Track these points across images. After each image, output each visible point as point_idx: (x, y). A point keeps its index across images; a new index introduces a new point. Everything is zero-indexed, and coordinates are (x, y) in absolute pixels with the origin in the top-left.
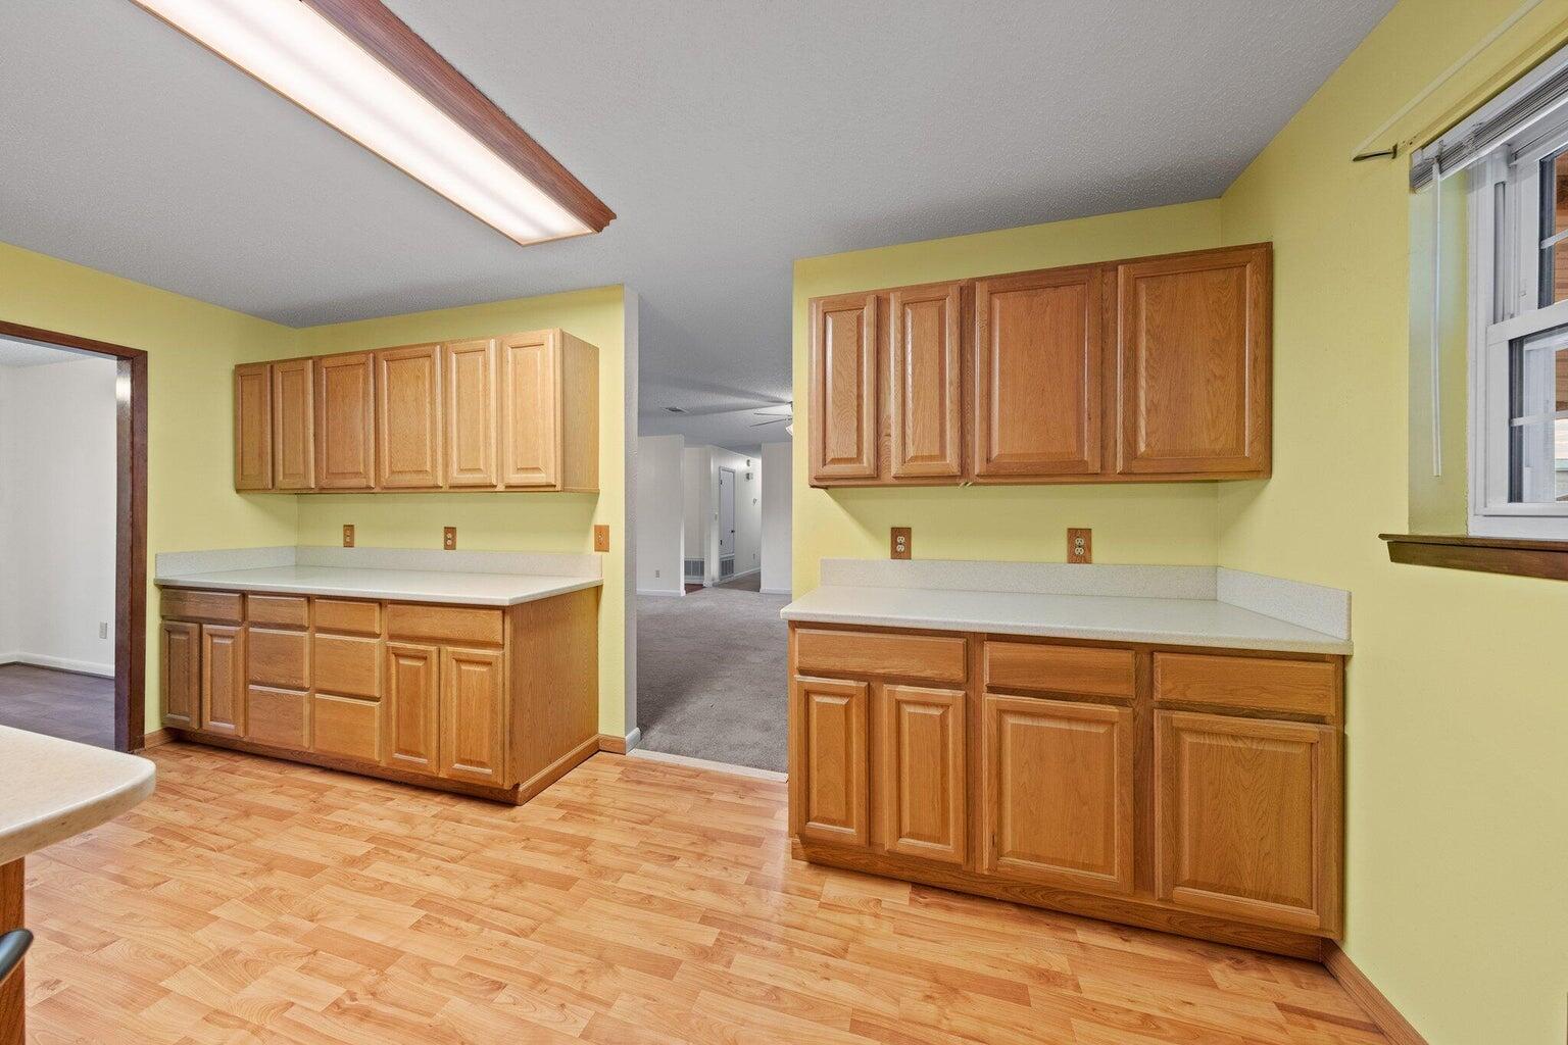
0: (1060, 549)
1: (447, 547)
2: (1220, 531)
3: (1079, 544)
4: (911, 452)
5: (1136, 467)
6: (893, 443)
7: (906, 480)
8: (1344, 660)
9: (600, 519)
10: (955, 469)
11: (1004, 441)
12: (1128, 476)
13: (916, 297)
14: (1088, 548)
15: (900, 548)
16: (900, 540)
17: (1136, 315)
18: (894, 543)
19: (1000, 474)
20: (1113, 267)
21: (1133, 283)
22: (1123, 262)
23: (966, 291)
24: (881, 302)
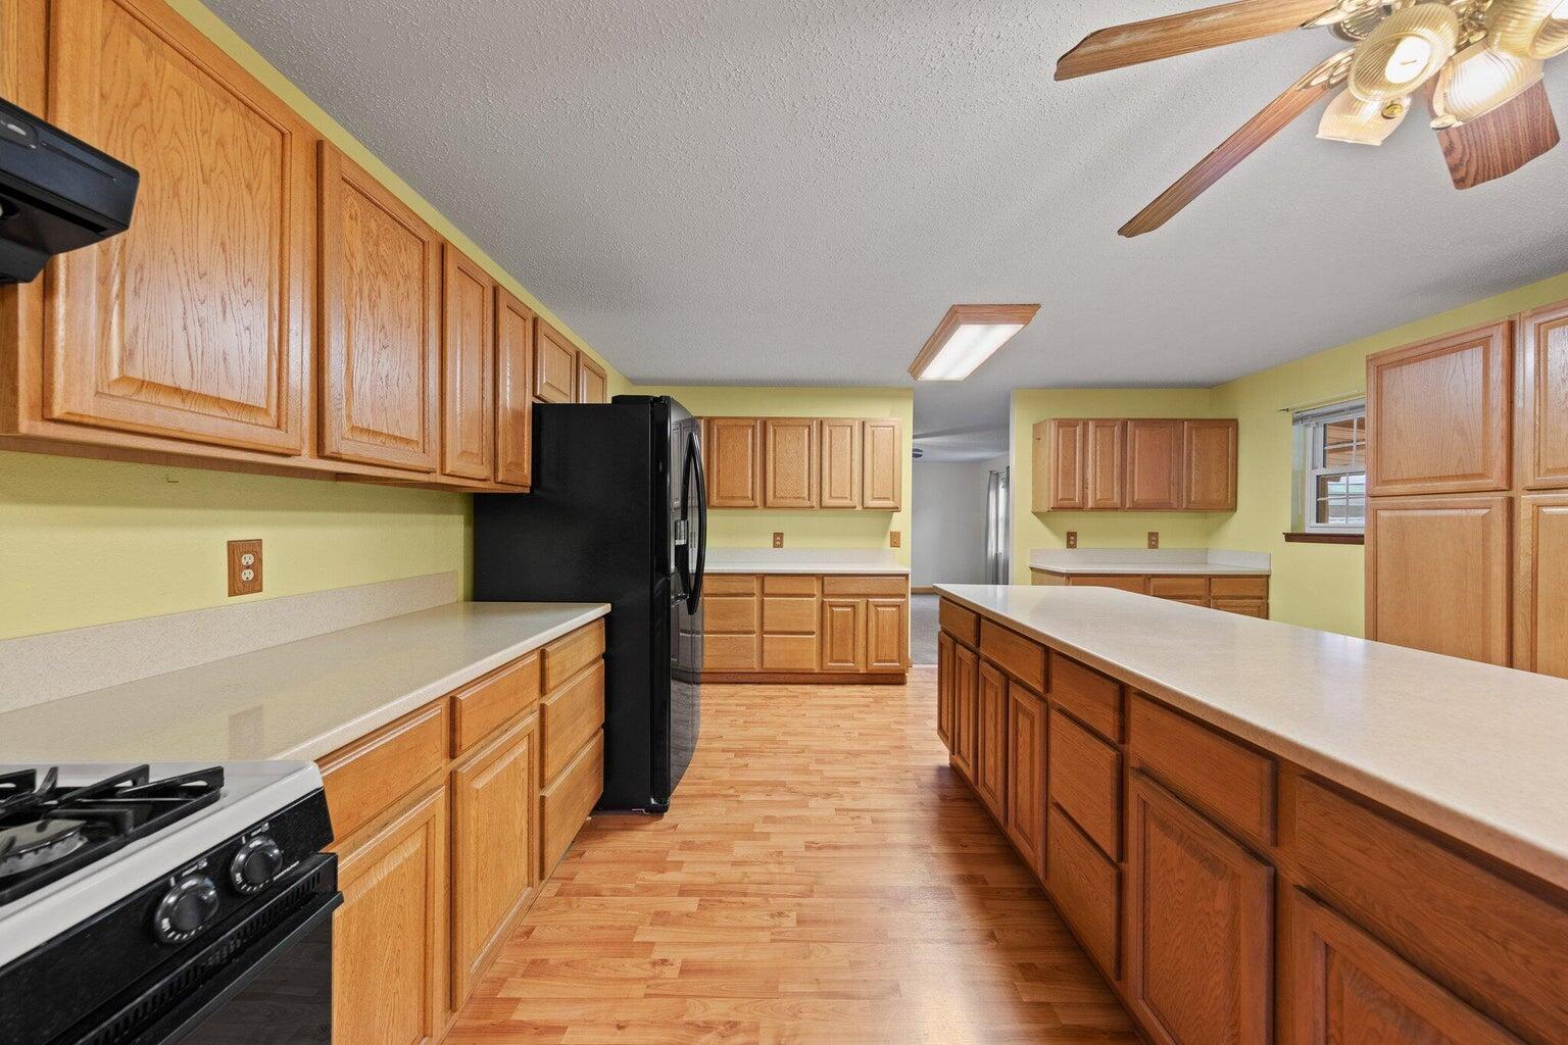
0: (1145, 542)
1: (775, 546)
2: (1208, 534)
3: (1153, 539)
4: (1098, 497)
5: (1190, 506)
6: (1090, 492)
7: (1097, 509)
8: (1268, 576)
9: (894, 528)
10: (1119, 505)
11: (1139, 494)
12: (1187, 509)
13: (1101, 423)
14: (1157, 541)
15: (1072, 543)
16: (1071, 539)
17: (1191, 443)
18: (1068, 540)
19: (1138, 507)
20: (1183, 421)
21: (1190, 428)
22: (1187, 420)
23: (1124, 423)
24: (1085, 423)
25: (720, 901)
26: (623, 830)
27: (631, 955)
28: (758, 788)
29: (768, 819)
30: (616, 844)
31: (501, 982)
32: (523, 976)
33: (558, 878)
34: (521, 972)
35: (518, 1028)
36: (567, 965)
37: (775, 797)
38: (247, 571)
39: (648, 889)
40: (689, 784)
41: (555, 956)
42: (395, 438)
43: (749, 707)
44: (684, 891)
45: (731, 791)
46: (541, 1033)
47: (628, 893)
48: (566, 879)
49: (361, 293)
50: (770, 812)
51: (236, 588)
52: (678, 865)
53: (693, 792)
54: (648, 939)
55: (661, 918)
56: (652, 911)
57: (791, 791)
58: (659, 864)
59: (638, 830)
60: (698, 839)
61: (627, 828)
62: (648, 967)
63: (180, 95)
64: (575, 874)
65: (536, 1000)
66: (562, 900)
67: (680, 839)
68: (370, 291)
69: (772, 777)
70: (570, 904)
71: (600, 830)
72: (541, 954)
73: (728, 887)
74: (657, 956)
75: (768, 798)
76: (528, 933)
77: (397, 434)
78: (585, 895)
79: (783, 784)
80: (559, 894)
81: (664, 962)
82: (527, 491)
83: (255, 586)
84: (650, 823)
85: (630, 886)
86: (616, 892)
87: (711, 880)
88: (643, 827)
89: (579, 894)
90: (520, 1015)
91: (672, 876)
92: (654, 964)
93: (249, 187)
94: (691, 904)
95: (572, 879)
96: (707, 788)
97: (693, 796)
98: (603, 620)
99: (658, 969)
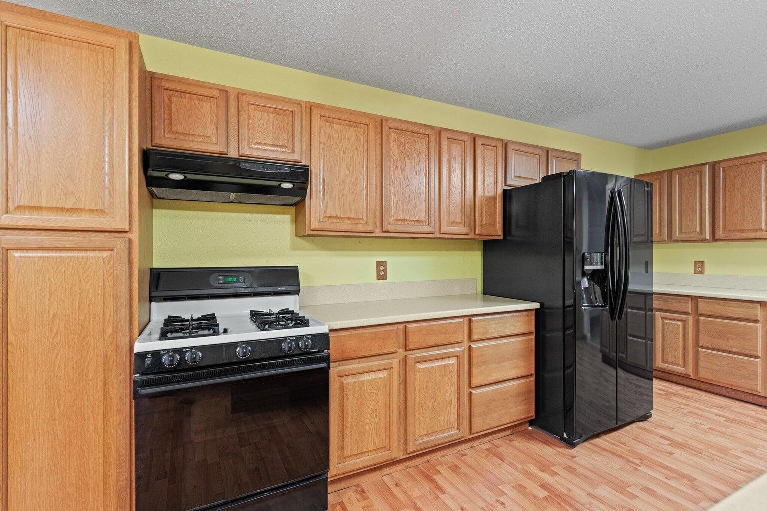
25: (559, 504)
26: (542, 442)
27: (491, 490)
28: (662, 470)
29: (647, 490)
30: (534, 446)
31: (441, 464)
32: (449, 467)
33: (492, 444)
34: (449, 465)
35: (433, 481)
36: (466, 475)
37: (673, 483)
38: (382, 272)
39: (528, 474)
40: (609, 442)
41: (464, 469)
42: (414, 221)
43: (727, 419)
44: (543, 486)
45: (638, 461)
46: (437, 488)
47: (516, 468)
48: (495, 446)
49: (397, 168)
50: (652, 486)
51: (379, 278)
52: (555, 473)
53: (607, 447)
54: (506, 491)
55: (521, 488)
56: (519, 482)
57: (694, 488)
58: (545, 467)
59: (550, 446)
60: (580, 470)
61: (545, 442)
62: (494, 500)
63: (337, 132)
64: (501, 446)
65: (445, 477)
66: (486, 452)
67: (570, 463)
68: (402, 165)
69: (686, 470)
70: (487, 456)
71: (532, 436)
72: (460, 464)
73: (572, 502)
74: (502, 499)
75: (665, 480)
76: (463, 455)
77: (415, 219)
78: (497, 457)
79: (691, 479)
80: (487, 449)
81: (503, 503)
82: (501, 237)
83: (384, 277)
84: (561, 447)
85: (520, 466)
86: (511, 464)
87: (566, 492)
88: (554, 447)
89: (495, 455)
90: (436, 477)
91: (546, 477)
92: (498, 501)
93: (356, 149)
94: (542, 493)
95: (498, 447)
96: (619, 450)
97: (605, 449)
98: (534, 312)
99: (498, 504)
